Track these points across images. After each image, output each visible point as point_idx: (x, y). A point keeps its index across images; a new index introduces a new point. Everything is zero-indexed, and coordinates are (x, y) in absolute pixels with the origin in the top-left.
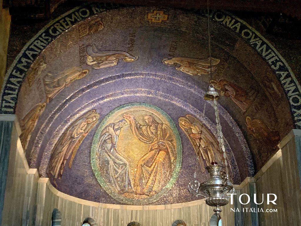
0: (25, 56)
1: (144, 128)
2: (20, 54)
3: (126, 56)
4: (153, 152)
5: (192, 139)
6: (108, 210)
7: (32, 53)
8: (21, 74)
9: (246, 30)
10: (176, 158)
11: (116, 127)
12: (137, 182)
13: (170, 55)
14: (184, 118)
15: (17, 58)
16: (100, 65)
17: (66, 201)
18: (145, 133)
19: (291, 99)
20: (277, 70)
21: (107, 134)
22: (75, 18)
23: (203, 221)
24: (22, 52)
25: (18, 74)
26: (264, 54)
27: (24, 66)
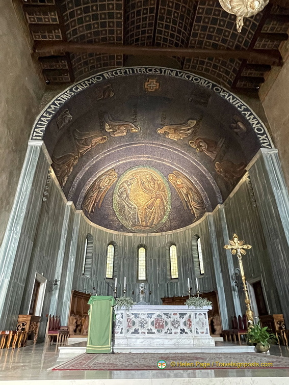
0: (54, 104)
1: (146, 184)
2: (50, 103)
3: (132, 127)
4: (153, 199)
5: (177, 188)
6: (125, 236)
7: (59, 102)
8: (49, 115)
9: (216, 87)
10: (167, 203)
11: (129, 183)
12: (143, 219)
13: (161, 125)
14: (172, 174)
15: (48, 105)
16: (115, 133)
17: (97, 229)
18: (147, 187)
19: (256, 129)
20: (243, 111)
21: (123, 188)
22: (92, 82)
23: (187, 240)
24: (52, 101)
25: (47, 115)
26: (231, 101)
27: (52, 110)
